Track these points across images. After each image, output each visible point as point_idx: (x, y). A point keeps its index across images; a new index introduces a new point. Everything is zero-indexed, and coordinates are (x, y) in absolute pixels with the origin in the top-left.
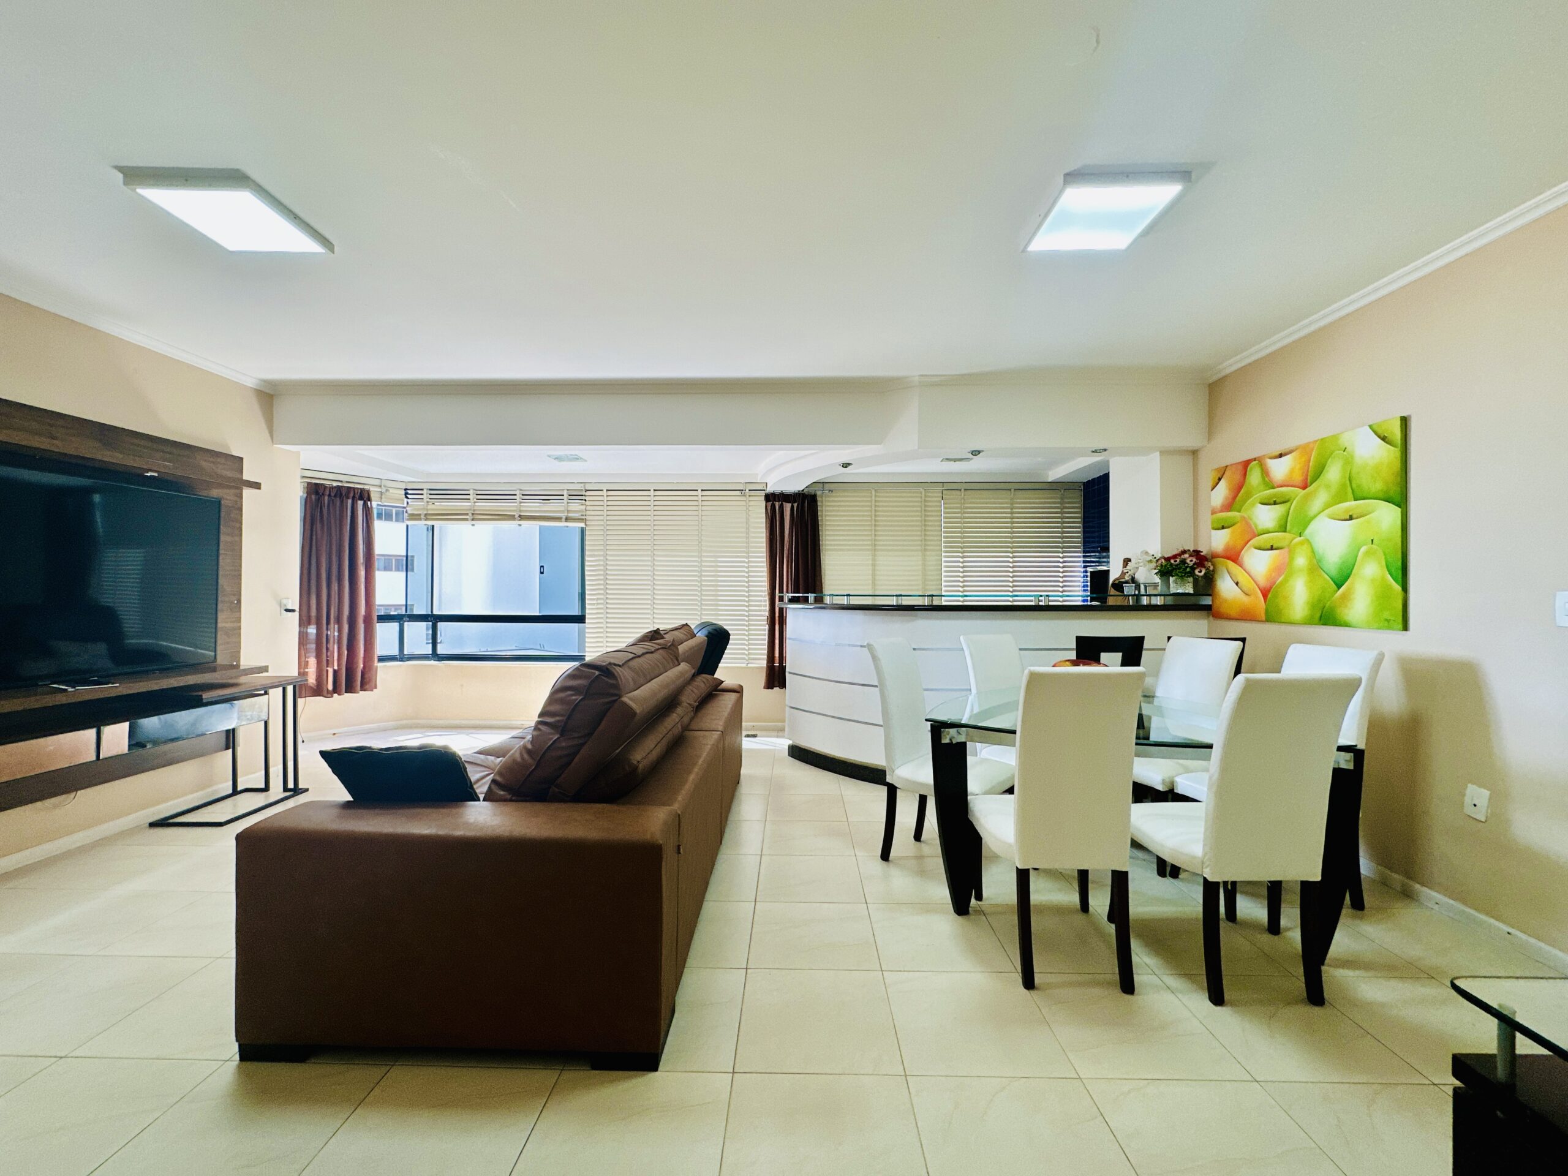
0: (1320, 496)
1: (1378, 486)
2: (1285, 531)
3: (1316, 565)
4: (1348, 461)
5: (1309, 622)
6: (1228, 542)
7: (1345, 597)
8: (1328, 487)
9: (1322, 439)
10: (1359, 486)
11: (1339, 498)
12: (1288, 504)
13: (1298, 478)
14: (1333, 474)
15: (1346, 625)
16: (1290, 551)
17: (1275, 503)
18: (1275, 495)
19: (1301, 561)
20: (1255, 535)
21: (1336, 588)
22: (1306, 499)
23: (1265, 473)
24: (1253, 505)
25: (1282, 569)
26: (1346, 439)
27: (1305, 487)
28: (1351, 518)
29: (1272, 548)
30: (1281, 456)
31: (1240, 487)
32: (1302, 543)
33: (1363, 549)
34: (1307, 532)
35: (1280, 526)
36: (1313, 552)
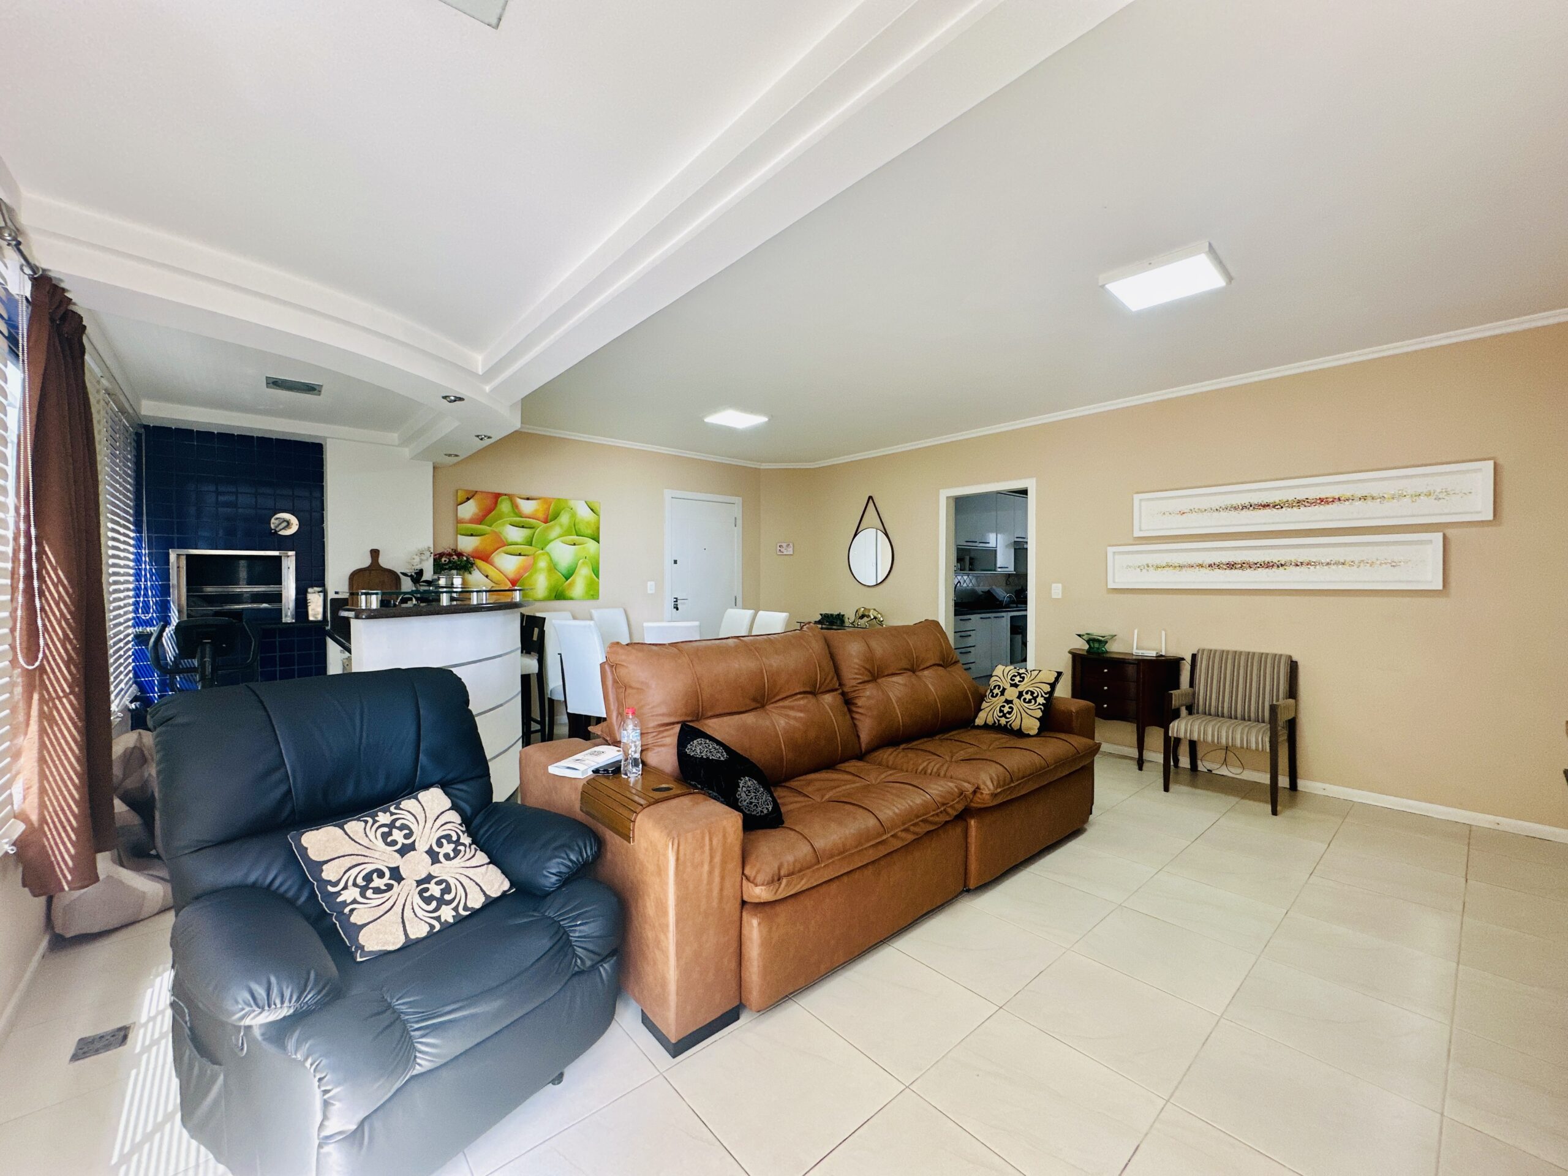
0: (555, 531)
1: (589, 532)
2: (531, 545)
3: (553, 567)
4: (573, 515)
5: (548, 599)
6: (477, 547)
7: (570, 584)
8: (561, 526)
9: (559, 499)
10: (579, 529)
11: (568, 533)
12: (533, 531)
13: (541, 515)
14: (564, 519)
15: (571, 599)
16: (534, 558)
17: (523, 527)
18: (523, 522)
19: (542, 564)
20: (505, 545)
21: (564, 579)
22: (545, 530)
23: (515, 506)
24: (503, 524)
25: (529, 568)
26: (572, 503)
27: (546, 522)
28: (574, 544)
29: (520, 555)
30: (528, 499)
31: (490, 511)
32: (543, 554)
33: (581, 561)
34: (547, 548)
35: (528, 542)
36: (551, 559)
